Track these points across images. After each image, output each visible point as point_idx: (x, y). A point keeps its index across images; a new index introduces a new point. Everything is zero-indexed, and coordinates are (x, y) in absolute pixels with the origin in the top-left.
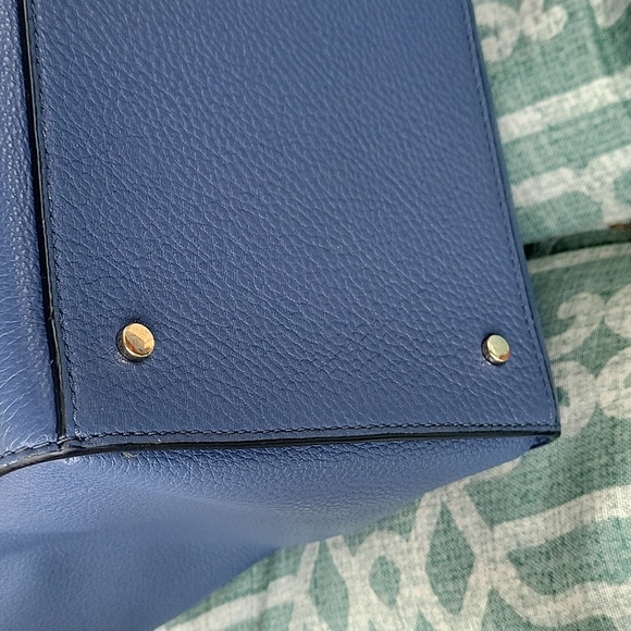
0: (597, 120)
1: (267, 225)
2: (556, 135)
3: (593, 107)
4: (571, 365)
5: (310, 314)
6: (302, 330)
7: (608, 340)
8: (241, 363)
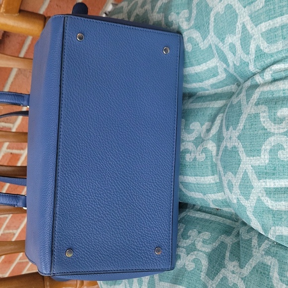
0: (208, 186)
1: (104, 224)
2: (199, 186)
3: (208, 182)
4: (184, 250)
5: (111, 244)
6: (108, 248)
7: (193, 247)
8: (92, 256)
